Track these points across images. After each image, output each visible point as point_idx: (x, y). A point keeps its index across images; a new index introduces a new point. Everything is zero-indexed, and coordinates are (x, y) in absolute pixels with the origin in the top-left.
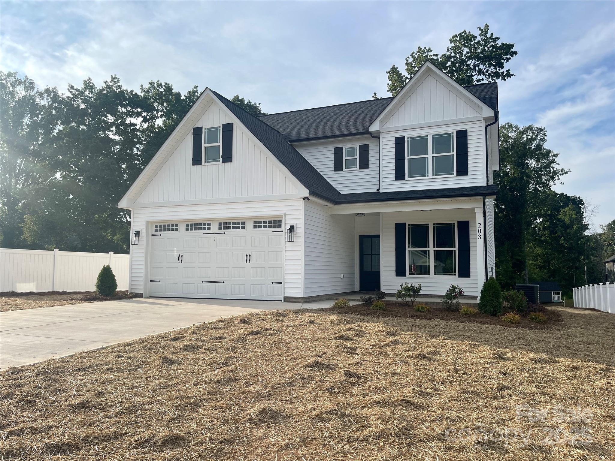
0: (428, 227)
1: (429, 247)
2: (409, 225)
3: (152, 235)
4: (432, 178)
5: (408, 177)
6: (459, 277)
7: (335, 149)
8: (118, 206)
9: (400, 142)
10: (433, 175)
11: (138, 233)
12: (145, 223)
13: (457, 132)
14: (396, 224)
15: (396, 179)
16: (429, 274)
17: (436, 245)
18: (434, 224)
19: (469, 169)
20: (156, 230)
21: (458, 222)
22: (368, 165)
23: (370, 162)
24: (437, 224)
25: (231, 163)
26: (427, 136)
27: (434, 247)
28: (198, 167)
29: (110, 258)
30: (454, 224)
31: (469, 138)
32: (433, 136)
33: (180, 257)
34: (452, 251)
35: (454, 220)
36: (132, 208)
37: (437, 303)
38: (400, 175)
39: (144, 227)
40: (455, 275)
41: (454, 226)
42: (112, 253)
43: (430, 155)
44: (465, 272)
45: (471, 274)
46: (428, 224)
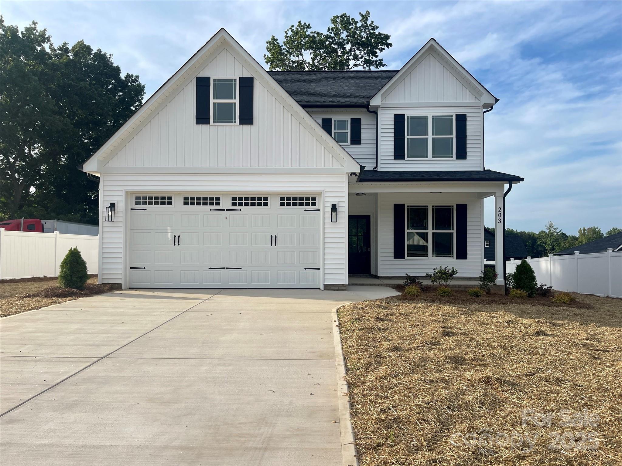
0: (427, 209)
1: (428, 229)
2: (408, 206)
3: (132, 209)
4: (431, 159)
5: (408, 157)
6: (457, 259)
7: (324, 120)
8: (82, 169)
9: (399, 120)
10: (433, 157)
11: (112, 206)
12: (123, 194)
13: (457, 115)
14: (395, 205)
15: (395, 159)
16: (427, 256)
17: (435, 227)
18: (433, 206)
19: (468, 153)
20: (137, 204)
21: (457, 205)
22: (360, 140)
23: (362, 138)
24: (436, 206)
25: (252, 126)
26: (427, 116)
27: (433, 229)
28: (203, 128)
29: (56, 238)
30: (453, 206)
31: (468, 122)
32: (433, 116)
33: (177, 239)
34: (450, 233)
35: (453, 203)
36: (101, 173)
37: (459, 285)
38: (399, 154)
39: (123, 199)
40: (453, 257)
41: (453, 209)
42: (58, 233)
43: (430, 136)
44: (462, 254)
45: (468, 256)
46: (427, 206)
